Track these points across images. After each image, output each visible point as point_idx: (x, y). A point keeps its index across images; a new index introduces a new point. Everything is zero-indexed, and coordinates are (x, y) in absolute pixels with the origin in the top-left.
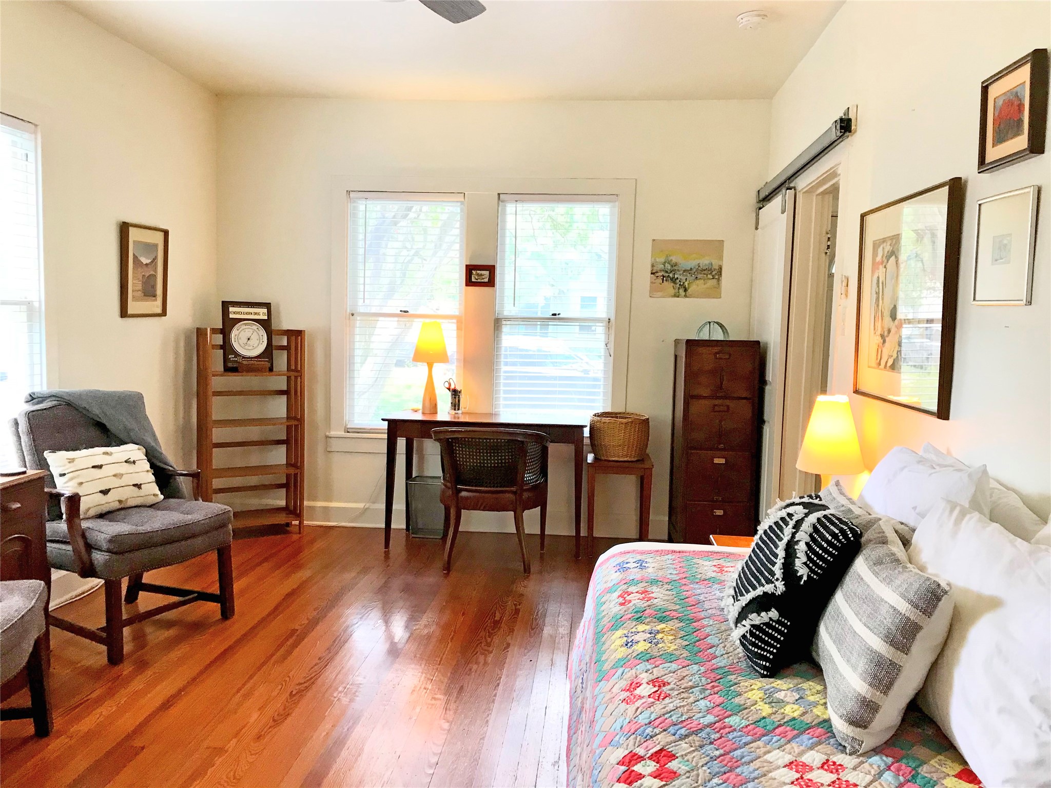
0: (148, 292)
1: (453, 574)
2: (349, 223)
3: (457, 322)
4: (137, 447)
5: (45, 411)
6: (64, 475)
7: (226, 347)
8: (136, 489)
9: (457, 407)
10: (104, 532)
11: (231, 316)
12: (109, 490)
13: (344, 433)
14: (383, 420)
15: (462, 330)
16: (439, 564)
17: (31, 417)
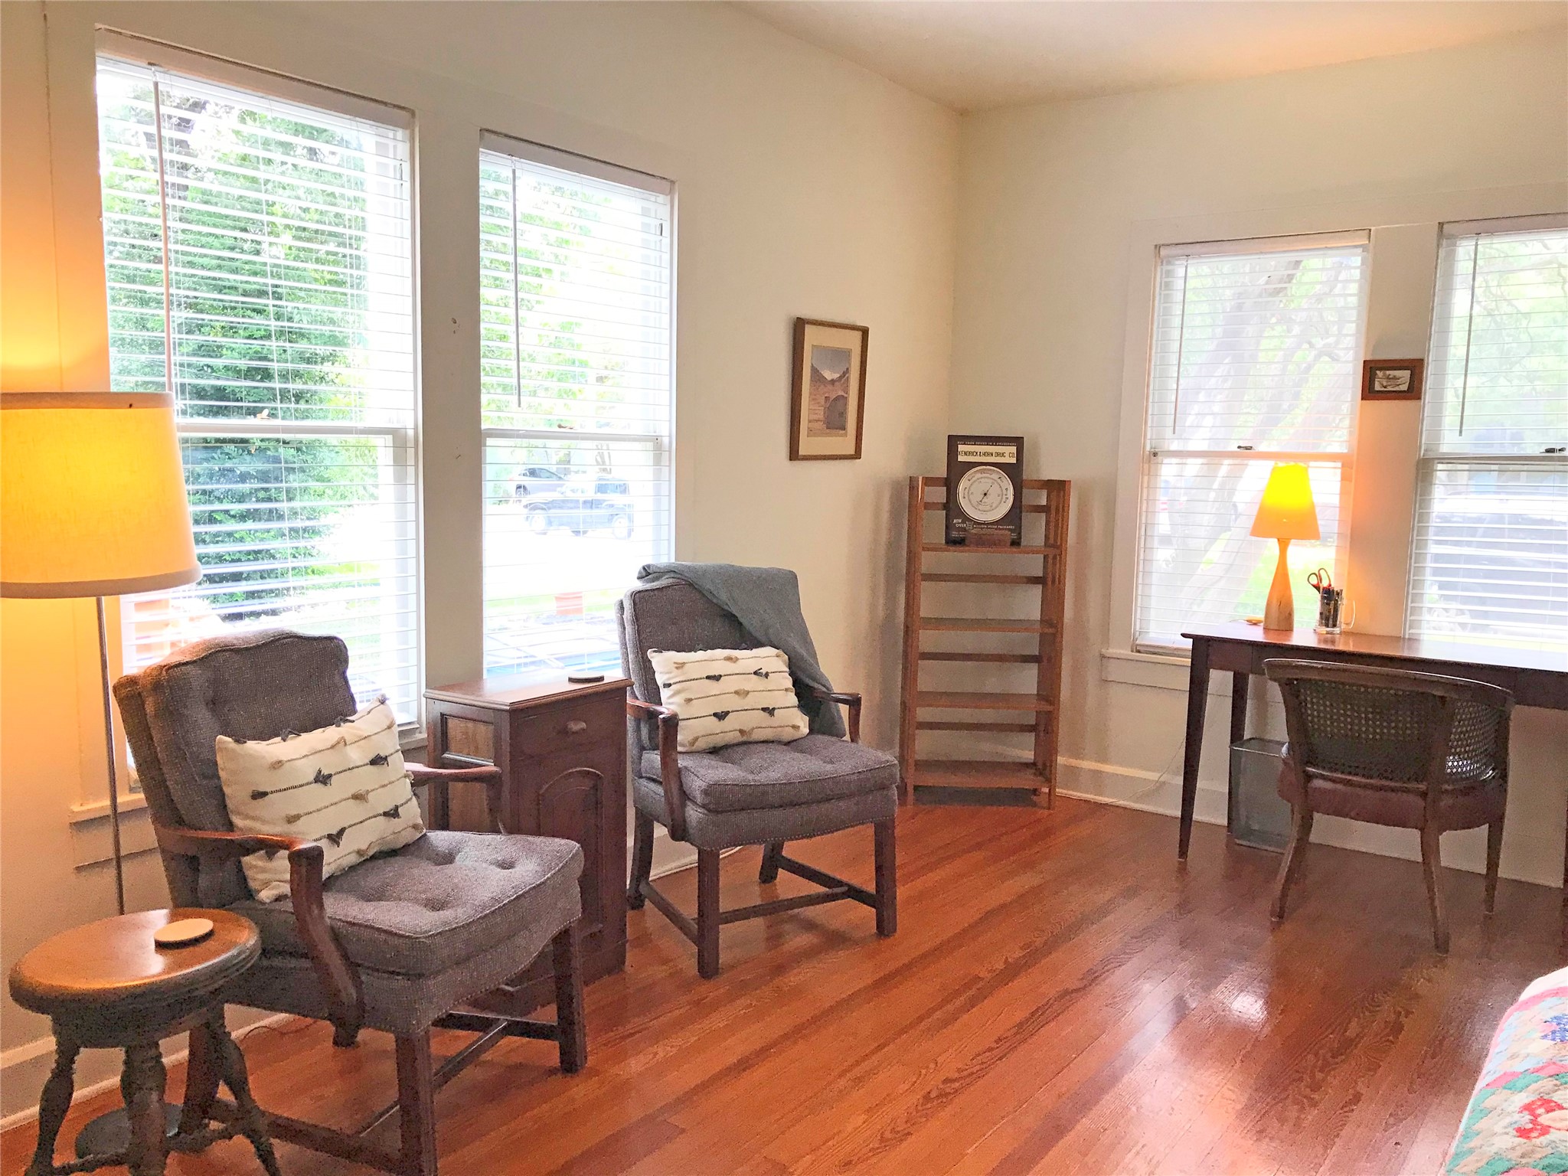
0: (834, 422)
1: (1287, 926)
2: (1157, 298)
3: (1343, 466)
4: (774, 651)
5: (656, 592)
6: (670, 685)
7: (951, 506)
8: (765, 715)
9: (1331, 622)
10: (702, 774)
11: (961, 458)
12: (728, 713)
13: (1130, 653)
14: (1184, 635)
15: (1351, 481)
16: (1266, 904)
17: (638, 598)
